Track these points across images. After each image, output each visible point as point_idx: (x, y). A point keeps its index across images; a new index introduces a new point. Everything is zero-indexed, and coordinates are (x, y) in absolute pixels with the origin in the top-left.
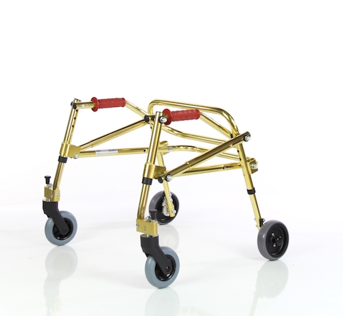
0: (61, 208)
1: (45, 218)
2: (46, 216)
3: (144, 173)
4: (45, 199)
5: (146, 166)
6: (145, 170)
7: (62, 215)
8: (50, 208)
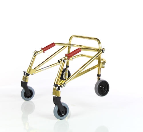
0: (28, 85)
1: (22, 88)
2: (22, 87)
3: (55, 82)
4: (22, 81)
5: (56, 79)
6: (55, 81)
7: (29, 88)
8: (24, 84)
